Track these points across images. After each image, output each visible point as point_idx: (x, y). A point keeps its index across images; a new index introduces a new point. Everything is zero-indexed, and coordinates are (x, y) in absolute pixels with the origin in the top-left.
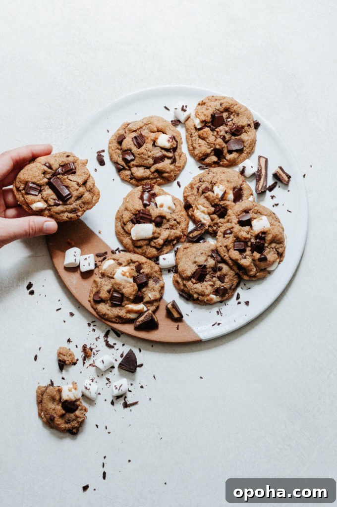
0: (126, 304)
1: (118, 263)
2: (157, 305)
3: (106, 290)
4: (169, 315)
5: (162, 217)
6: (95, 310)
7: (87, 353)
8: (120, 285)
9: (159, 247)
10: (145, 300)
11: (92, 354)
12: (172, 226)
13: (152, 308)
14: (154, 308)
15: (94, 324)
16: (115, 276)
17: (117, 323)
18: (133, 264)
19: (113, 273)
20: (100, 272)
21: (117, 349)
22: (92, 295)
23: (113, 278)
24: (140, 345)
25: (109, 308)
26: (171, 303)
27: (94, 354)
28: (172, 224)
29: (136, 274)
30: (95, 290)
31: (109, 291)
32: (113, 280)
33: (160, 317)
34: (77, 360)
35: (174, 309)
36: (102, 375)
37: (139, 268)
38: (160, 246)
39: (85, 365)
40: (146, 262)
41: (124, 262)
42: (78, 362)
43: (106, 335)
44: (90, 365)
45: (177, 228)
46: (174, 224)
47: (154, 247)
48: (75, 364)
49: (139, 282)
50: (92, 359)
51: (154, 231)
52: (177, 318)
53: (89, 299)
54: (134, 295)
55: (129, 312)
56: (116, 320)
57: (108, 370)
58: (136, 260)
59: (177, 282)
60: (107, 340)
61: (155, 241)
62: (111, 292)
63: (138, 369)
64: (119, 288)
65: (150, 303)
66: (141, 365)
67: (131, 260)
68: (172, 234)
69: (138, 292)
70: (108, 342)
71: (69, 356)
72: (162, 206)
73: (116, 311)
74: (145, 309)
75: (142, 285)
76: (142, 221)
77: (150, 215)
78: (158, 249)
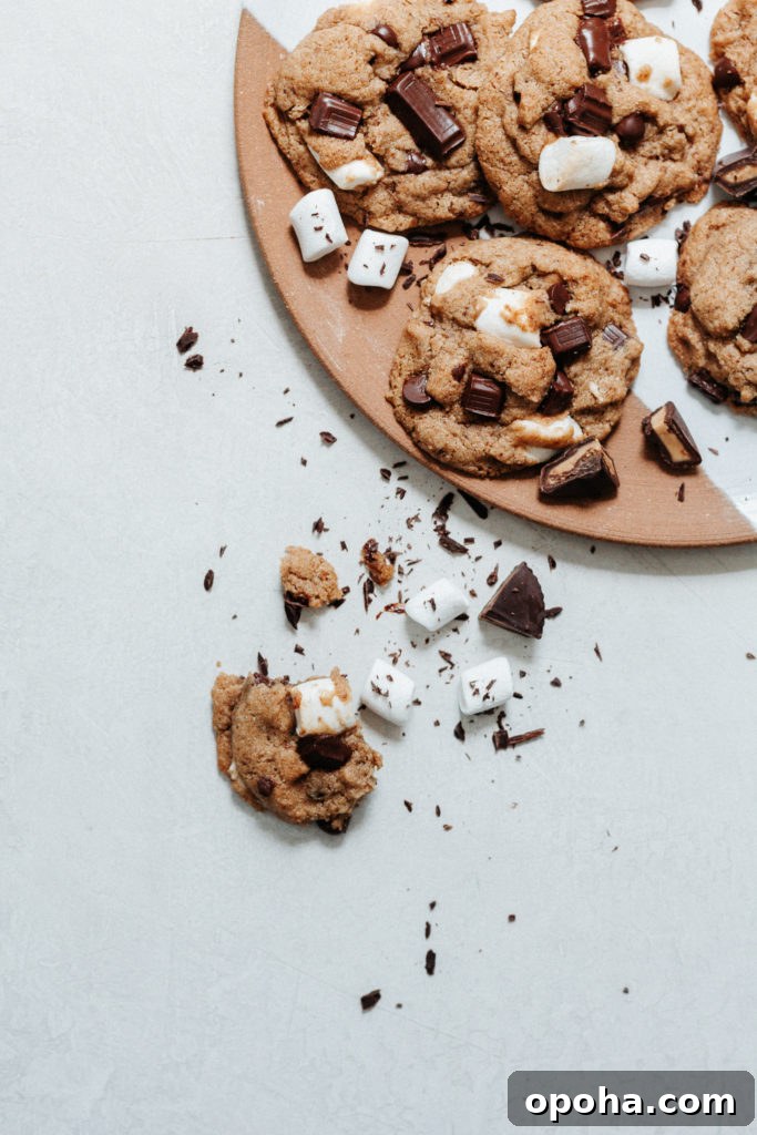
0: (515, 419)
1: (490, 276)
2: (616, 418)
3: (448, 370)
4: (654, 449)
5: (645, 117)
6: (410, 432)
7: (378, 567)
8: (499, 354)
9: (620, 220)
10: (577, 404)
11: (396, 575)
12: (671, 150)
13: (599, 429)
14: (607, 427)
15: (403, 471)
16: (479, 323)
17: (481, 478)
18: (540, 281)
19: (471, 311)
20: (427, 301)
21: (478, 559)
22: (399, 382)
23: (474, 329)
24: (553, 545)
25: (458, 429)
26: (662, 414)
27: (400, 573)
28: (671, 143)
29: (551, 317)
30: (409, 365)
31: (458, 374)
32: (474, 334)
33: (625, 456)
34: (346, 590)
35: (673, 436)
36: (427, 641)
37: (560, 294)
38: (624, 215)
39: (370, 607)
40: (585, 277)
41: (510, 273)
42: (347, 597)
43: (443, 511)
44: (387, 608)
45: (683, 156)
46: (680, 143)
47: (605, 218)
48: (337, 603)
49: (561, 346)
50: (394, 587)
51: (618, 167)
52: (681, 464)
53: (390, 394)
54: (545, 389)
55: (524, 442)
56: (480, 469)
57: (447, 626)
58: (551, 269)
59: (684, 342)
60: (443, 527)
61: (611, 197)
62: (466, 377)
63: (548, 623)
64: (492, 365)
65: (595, 412)
66: (556, 612)
67: (534, 268)
68: (668, 177)
69: (555, 378)
70: (448, 533)
71: (321, 579)
72: (644, 76)
73: (480, 440)
74: (578, 435)
75: (569, 355)
76: (582, 125)
77: (609, 108)
78: (614, 226)
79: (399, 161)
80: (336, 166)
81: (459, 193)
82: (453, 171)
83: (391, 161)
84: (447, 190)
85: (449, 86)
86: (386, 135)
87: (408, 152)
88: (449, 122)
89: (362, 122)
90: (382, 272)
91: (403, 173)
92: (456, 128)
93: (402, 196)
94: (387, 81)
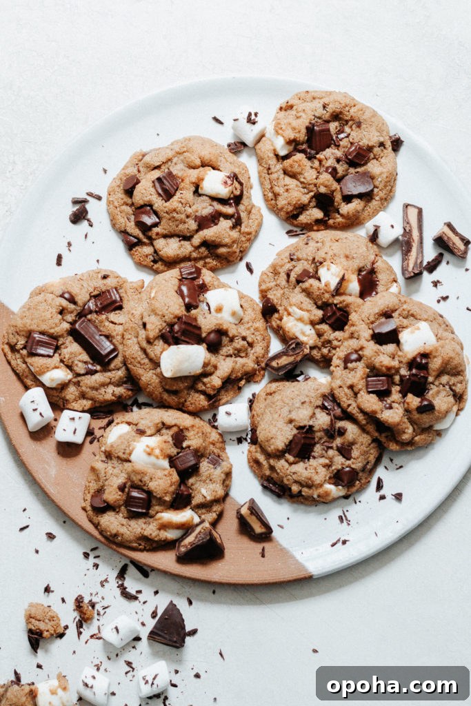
0: (157, 512)
1: (137, 430)
2: (219, 509)
3: (116, 486)
4: (244, 527)
5: (221, 332)
6: (96, 526)
7: (84, 612)
8: (144, 474)
9: (212, 393)
10: (194, 502)
11: (96, 615)
12: (239, 351)
13: (211, 516)
14: (214, 515)
15: (97, 553)
16: (132, 458)
17: (141, 551)
18: (168, 431)
19: (128, 451)
20: (103, 449)
21: (145, 603)
22: (89, 497)
23: (130, 461)
24: (193, 591)
25: (125, 521)
26: (247, 506)
27: (98, 614)
28: (238, 346)
29: (174, 451)
30: (94, 486)
31: (122, 488)
32: (129, 464)
33: (228, 533)
34: (66, 628)
35: (254, 517)
36: (117, 655)
37: (179, 437)
38: (214, 390)
39: (81, 636)
40: (193, 426)
41: (149, 428)
42: (67, 632)
43: (122, 574)
44: (92, 637)
45: (247, 355)
46: (243, 346)
47: (204, 393)
48: (61, 636)
49: (182, 467)
50: (95, 623)
51: (206, 361)
52: (261, 534)
53: (84, 505)
54: (173, 493)
55: (164, 526)
56: (140, 545)
57: (128, 644)
58: (173, 423)
59: (257, 462)
60: (122, 585)
61: (205, 380)
62: (127, 490)
63: (188, 639)
64: (141, 481)
65: (205, 506)
66: (194, 632)
67: (163, 424)
68: (238, 366)
69: (180, 486)
70: (126, 588)
71: (50, 620)
72: (219, 310)
73: (138, 527)
74: (197, 520)
75: (187, 473)
76: (183, 338)
77: (200, 328)
78: (209, 397)
79: (80, 368)
80: (44, 373)
81: (118, 385)
82: (114, 372)
83: (75, 368)
84: (110, 383)
85: (107, 323)
86: (71, 353)
87: (86, 363)
88: (108, 343)
89: (57, 348)
90: (74, 433)
91: (84, 375)
92: (112, 347)
93: (84, 388)
94: (70, 323)
